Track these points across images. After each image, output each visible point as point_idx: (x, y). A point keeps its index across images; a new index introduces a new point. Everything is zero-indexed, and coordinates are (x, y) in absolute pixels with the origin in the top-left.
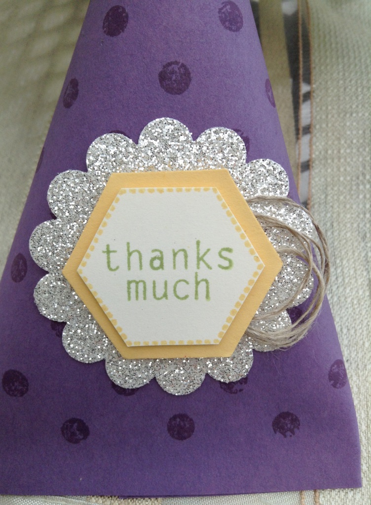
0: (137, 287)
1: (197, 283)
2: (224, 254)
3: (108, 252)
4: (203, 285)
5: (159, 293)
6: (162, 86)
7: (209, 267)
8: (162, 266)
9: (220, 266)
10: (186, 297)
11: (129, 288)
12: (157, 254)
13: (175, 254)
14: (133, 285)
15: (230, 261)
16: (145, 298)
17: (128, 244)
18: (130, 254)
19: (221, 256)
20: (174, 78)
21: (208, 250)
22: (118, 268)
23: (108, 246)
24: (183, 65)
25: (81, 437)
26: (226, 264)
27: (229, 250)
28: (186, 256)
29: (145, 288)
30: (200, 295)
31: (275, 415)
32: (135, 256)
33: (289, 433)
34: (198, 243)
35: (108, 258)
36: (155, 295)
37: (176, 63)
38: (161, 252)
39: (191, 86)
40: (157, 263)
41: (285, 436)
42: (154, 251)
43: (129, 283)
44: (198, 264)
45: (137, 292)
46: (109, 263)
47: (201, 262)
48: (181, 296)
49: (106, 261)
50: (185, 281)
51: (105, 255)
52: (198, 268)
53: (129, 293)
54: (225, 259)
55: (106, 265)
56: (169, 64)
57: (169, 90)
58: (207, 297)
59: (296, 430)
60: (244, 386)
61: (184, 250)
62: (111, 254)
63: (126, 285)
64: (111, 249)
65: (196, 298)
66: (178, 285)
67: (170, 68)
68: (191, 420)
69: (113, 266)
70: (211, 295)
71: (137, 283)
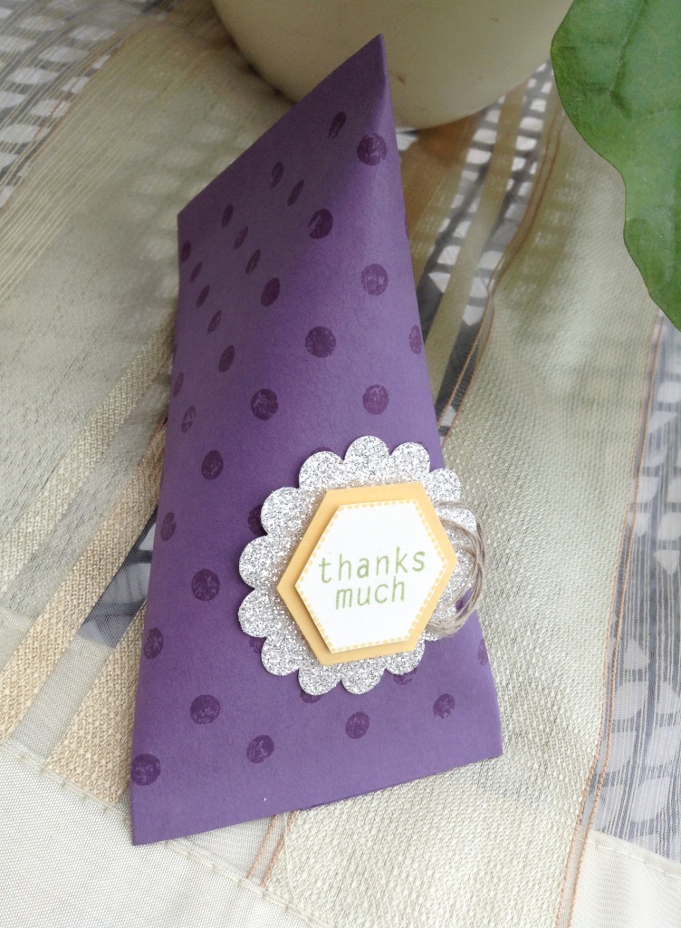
0: (345, 596)
1: (395, 586)
2: (419, 557)
3: (324, 565)
4: (399, 587)
5: (363, 599)
6: (365, 407)
7: (406, 571)
8: (367, 574)
9: (414, 569)
10: (385, 600)
11: (338, 597)
12: (364, 563)
13: (378, 562)
14: (341, 594)
15: (422, 563)
16: (350, 606)
17: (341, 555)
18: (341, 565)
19: (416, 560)
20: (375, 399)
21: (406, 555)
22: (330, 579)
23: (324, 559)
24: (383, 388)
25: (265, 754)
26: (419, 566)
27: (422, 553)
28: (387, 563)
29: (351, 595)
30: (396, 599)
31: (436, 699)
32: (346, 567)
33: (446, 714)
34: (398, 549)
35: (323, 571)
36: (359, 601)
37: (378, 386)
38: (367, 561)
39: (388, 407)
40: (363, 571)
41: (443, 717)
42: (361, 560)
43: (339, 592)
44: (397, 569)
45: (344, 600)
46: (323, 575)
47: (400, 567)
48: (380, 599)
49: (321, 573)
50: (385, 585)
51: (321, 568)
52: (397, 572)
53: (337, 601)
54: (418, 561)
55: (321, 577)
56: (372, 387)
57: (371, 410)
58: (402, 598)
59: (451, 710)
60: (414, 676)
61: (386, 557)
62: (326, 567)
63: (336, 595)
64: (326, 562)
65: (393, 600)
66: (380, 589)
67: (372, 391)
68: (367, 717)
69: (326, 579)
70: (405, 596)
71: (345, 592)
